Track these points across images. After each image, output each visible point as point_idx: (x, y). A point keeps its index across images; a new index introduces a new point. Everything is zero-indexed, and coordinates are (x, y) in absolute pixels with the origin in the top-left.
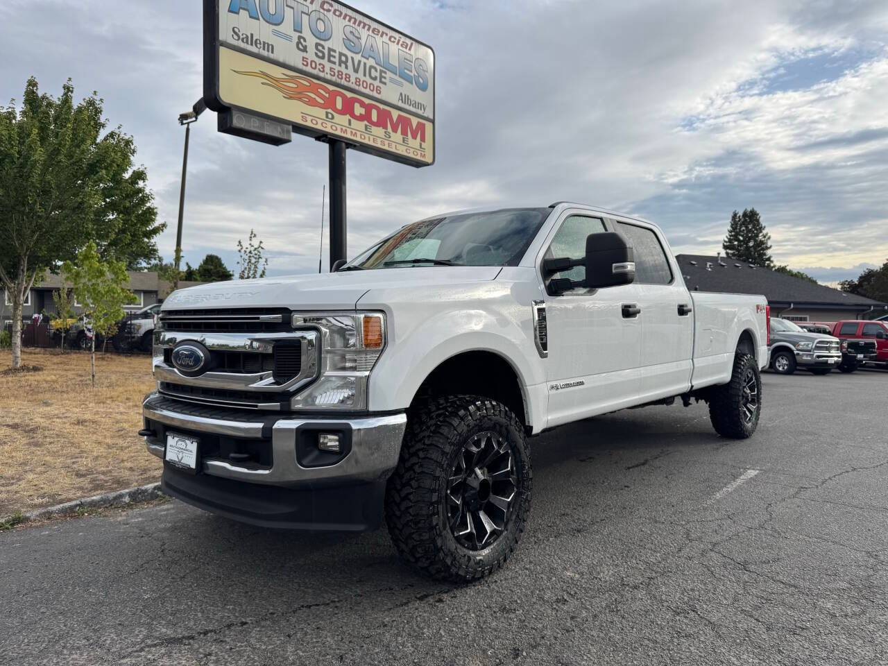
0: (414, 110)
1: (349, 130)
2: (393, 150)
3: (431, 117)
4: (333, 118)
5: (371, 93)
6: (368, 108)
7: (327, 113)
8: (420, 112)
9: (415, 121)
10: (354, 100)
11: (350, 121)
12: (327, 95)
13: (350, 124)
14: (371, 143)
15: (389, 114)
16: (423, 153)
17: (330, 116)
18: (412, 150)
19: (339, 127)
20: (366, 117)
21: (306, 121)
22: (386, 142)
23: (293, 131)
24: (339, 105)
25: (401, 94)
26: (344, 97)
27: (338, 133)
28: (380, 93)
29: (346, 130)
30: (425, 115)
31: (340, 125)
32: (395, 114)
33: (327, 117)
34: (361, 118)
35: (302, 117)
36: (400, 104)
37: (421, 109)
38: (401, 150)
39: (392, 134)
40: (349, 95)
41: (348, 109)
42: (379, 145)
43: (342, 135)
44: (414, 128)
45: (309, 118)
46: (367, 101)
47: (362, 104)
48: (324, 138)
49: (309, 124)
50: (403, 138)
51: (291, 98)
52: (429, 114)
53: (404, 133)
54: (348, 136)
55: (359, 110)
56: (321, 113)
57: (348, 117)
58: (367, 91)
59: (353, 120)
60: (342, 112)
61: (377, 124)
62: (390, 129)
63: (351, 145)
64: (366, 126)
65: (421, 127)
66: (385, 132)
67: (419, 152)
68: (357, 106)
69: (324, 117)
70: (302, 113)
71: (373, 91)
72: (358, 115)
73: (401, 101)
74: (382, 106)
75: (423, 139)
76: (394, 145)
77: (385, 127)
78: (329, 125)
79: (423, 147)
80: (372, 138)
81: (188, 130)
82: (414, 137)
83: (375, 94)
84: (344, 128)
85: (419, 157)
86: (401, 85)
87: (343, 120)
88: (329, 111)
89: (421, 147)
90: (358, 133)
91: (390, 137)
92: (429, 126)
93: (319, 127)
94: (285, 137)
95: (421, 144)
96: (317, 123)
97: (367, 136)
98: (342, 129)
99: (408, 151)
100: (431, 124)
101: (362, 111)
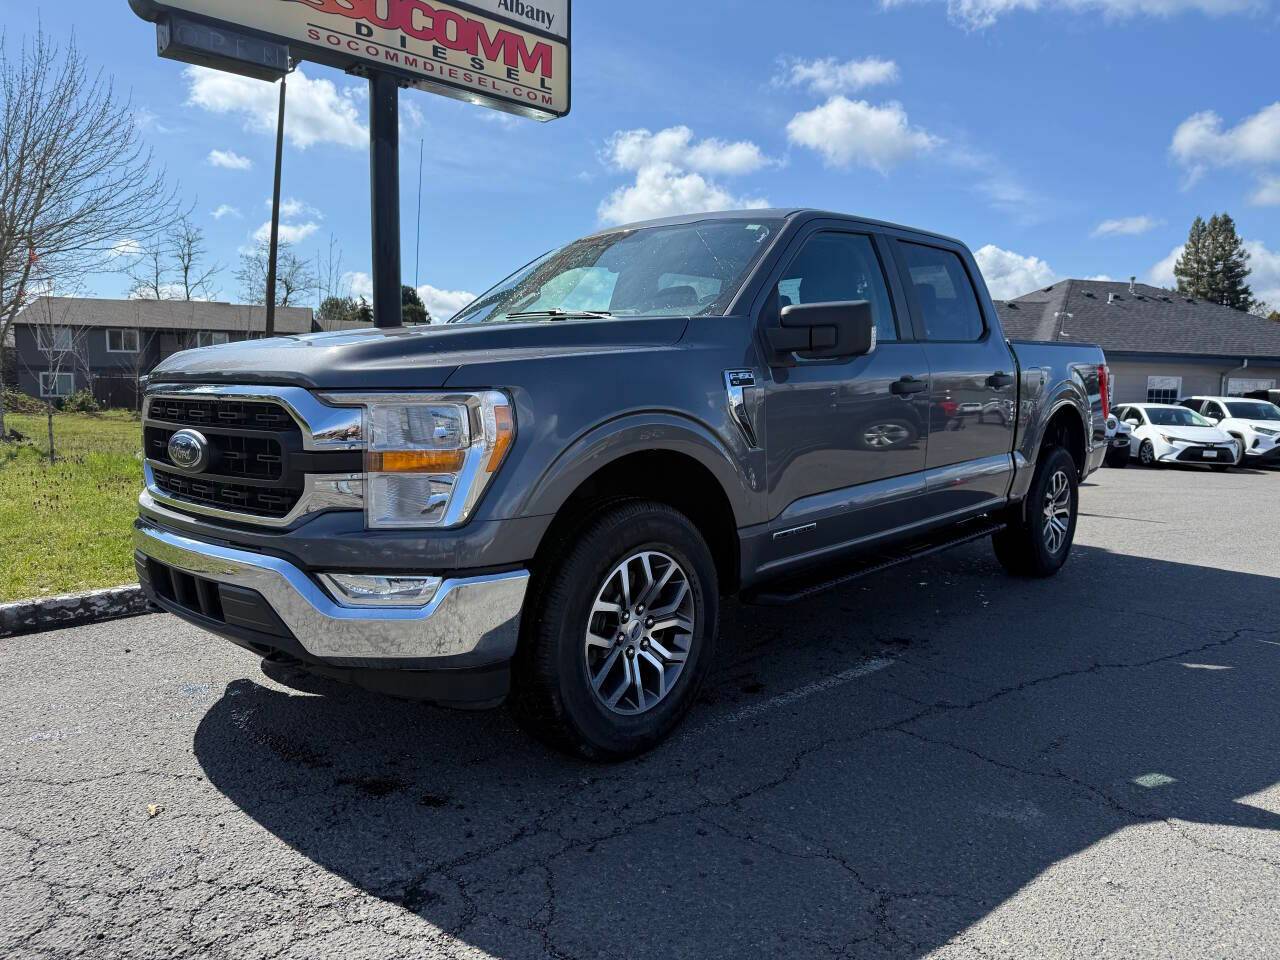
0: (524, 20)
1: (402, 56)
2: (490, 89)
3: (565, 36)
4: (370, 33)
6: (440, 19)
7: (359, 26)
8: (542, 26)
9: (531, 41)
11: (403, 40)
13: (403, 44)
14: (446, 76)
15: (480, 30)
16: (547, 96)
17: (364, 30)
18: (526, 90)
19: (382, 50)
21: (318, 38)
22: (475, 76)
24: (382, 12)
27: (381, 59)
29: (395, 55)
30: (552, 30)
31: (383, 43)
32: (492, 28)
33: (359, 31)
34: (424, 35)
35: (310, 31)
36: (502, 12)
37: (543, 21)
38: (506, 90)
39: (487, 63)
41: (399, 19)
42: (461, 80)
43: (389, 62)
44: (530, 53)
45: (323, 34)
46: (436, 6)
47: (427, 11)
49: (323, 43)
50: (509, 70)
52: (558, 28)
53: (510, 61)
54: (401, 64)
56: (348, 25)
57: (400, 32)
59: (408, 38)
60: (388, 24)
62: (481, 55)
64: (435, 50)
65: (544, 53)
66: (473, 60)
67: (540, 95)
68: (417, 13)
69: (354, 34)
70: (308, 24)
72: (421, 29)
73: (502, 7)
74: (466, 15)
75: (547, 72)
76: (490, 81)
77: (473, 51)
78: (363, 45)
79: (546, 85)
80: (446, 68)
81: (283, 86)
82: (530, 68)
84: (392, 52)
85: (539, 103)
87: (389, 37)
88: (364, 21)
89: (543, 85)
90: (420, 61)
91: (482, 68)
92: (558, 49)
93: (343, 48)
94: (277, 65)
95: (543, 81)
96: (339, 43)
97: (437, 66)
98: (387, 53)
99: (517, 91)
100: (563, 47)
101: (428, 23)
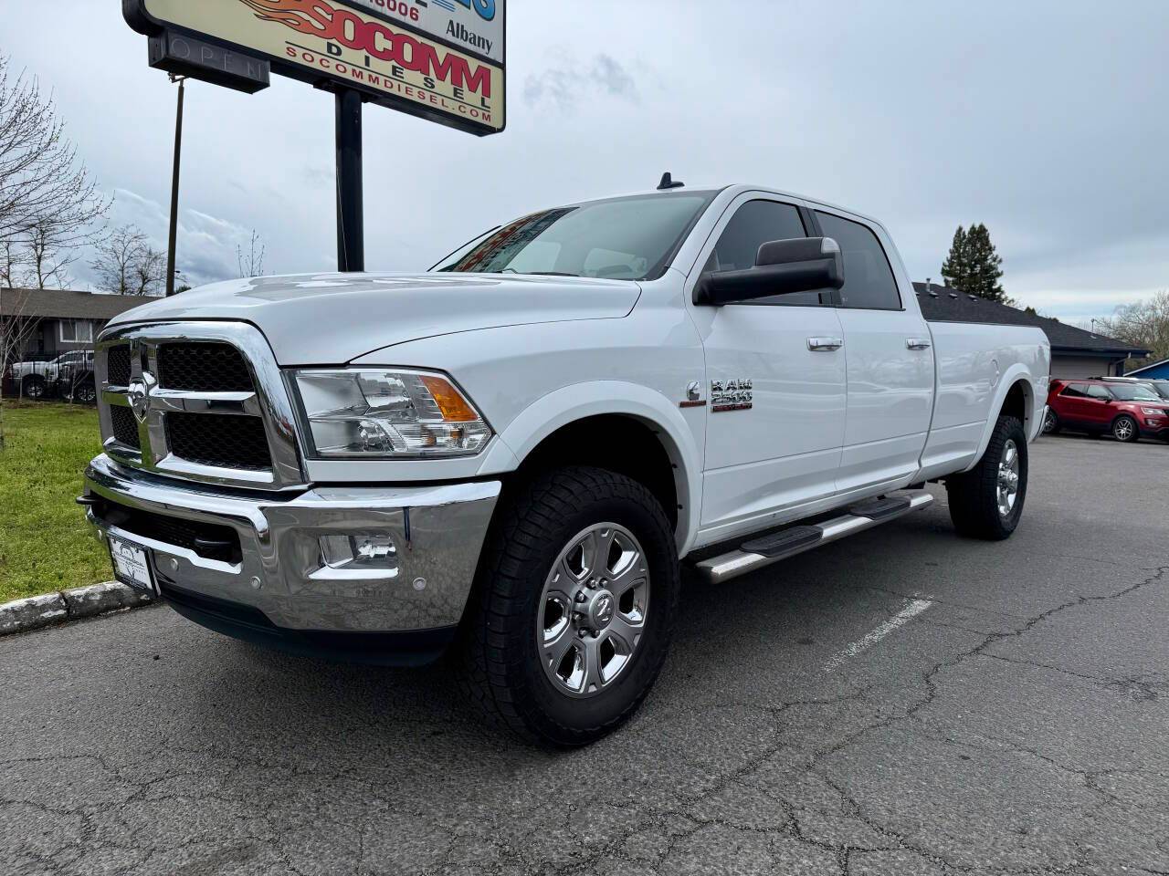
0: (467, 45)
1: (366, 74)
2: (439, 106)
3: (501, 61)
4: (339, 53)
5: (402, 18)
6: (398, 41)
7: (330, 46)
8: (482, 52)
9: (473, 65)
10: (373, 28)
11: (367, 58)
12: (329, 17)
13: (367, 64)
14: (402, 94)
15: (432, 53)
16: (487, 114)
17: (334, 50)
18: (469, 108)
19: (349, 68)
20: (394, 54)
21: (295, 55)
22: (427, 95)
23: (273, 71)
24: (350, 34)
25: (451, 22)
26: (357, 22)
27: (348, 76)
28: (416, 19)
29: (361, 73)
30: (491, 56)
31: (350, 64)
32: (442, 52)
33: (329, 50)
34: (384, 55)
35: (288, 49)
36: (450, 37)
37: (483, 47)
38: (452, 107)
39: (437, 83)
40: (366, 18)
41: (364, 40)
42: (415, 98)
43: (355, 79)
44: (472, 74)
45: (300, 52)
46: (395, 30)
47: (388, 35)
48: (326, 84)
49: (299, 60)
50: (455, 90)
51: (268, 18)
52: (495, 54)
53: (456, 81)
54: (365, 81)
55: (382, 43)
56: (320, 44)
58: (396, 15)
59: (371, 58)
60: (355, 45)
61: (412, 66)
62: (432, 75)
63: (371, 95)
64: (394, 68)
65: (484, 76)
66: (426, 79)
67: (480, 112)
68: (379, 36)
69: (326, 52)
70: (287, 42)
71: (405, 14)
72: (382, 50)
73: (450, 33)
74: (420, 39)
75: (487, 92)
76: (439, 98)
77: (426, 71)
78: (333, 63)
79: (486, 104)
80: (403, 86)
81: (181, 89)
82: (473, 89)
83: (408, 20)
85: (479, 119)
86: (452, 9)
87: (356, 57)
88: (334, 41)
89: (483, 104)
90: (382, 79)
91: (433, 87)
92: (495, 72)
93: (316, 65)
94: (259, 79)
95: (483, 99)
96: (313, 60)
97: (396, 83)
98: (354, 71)
99: (462, 109)
100: (500, 71)
101: (388, 45)
